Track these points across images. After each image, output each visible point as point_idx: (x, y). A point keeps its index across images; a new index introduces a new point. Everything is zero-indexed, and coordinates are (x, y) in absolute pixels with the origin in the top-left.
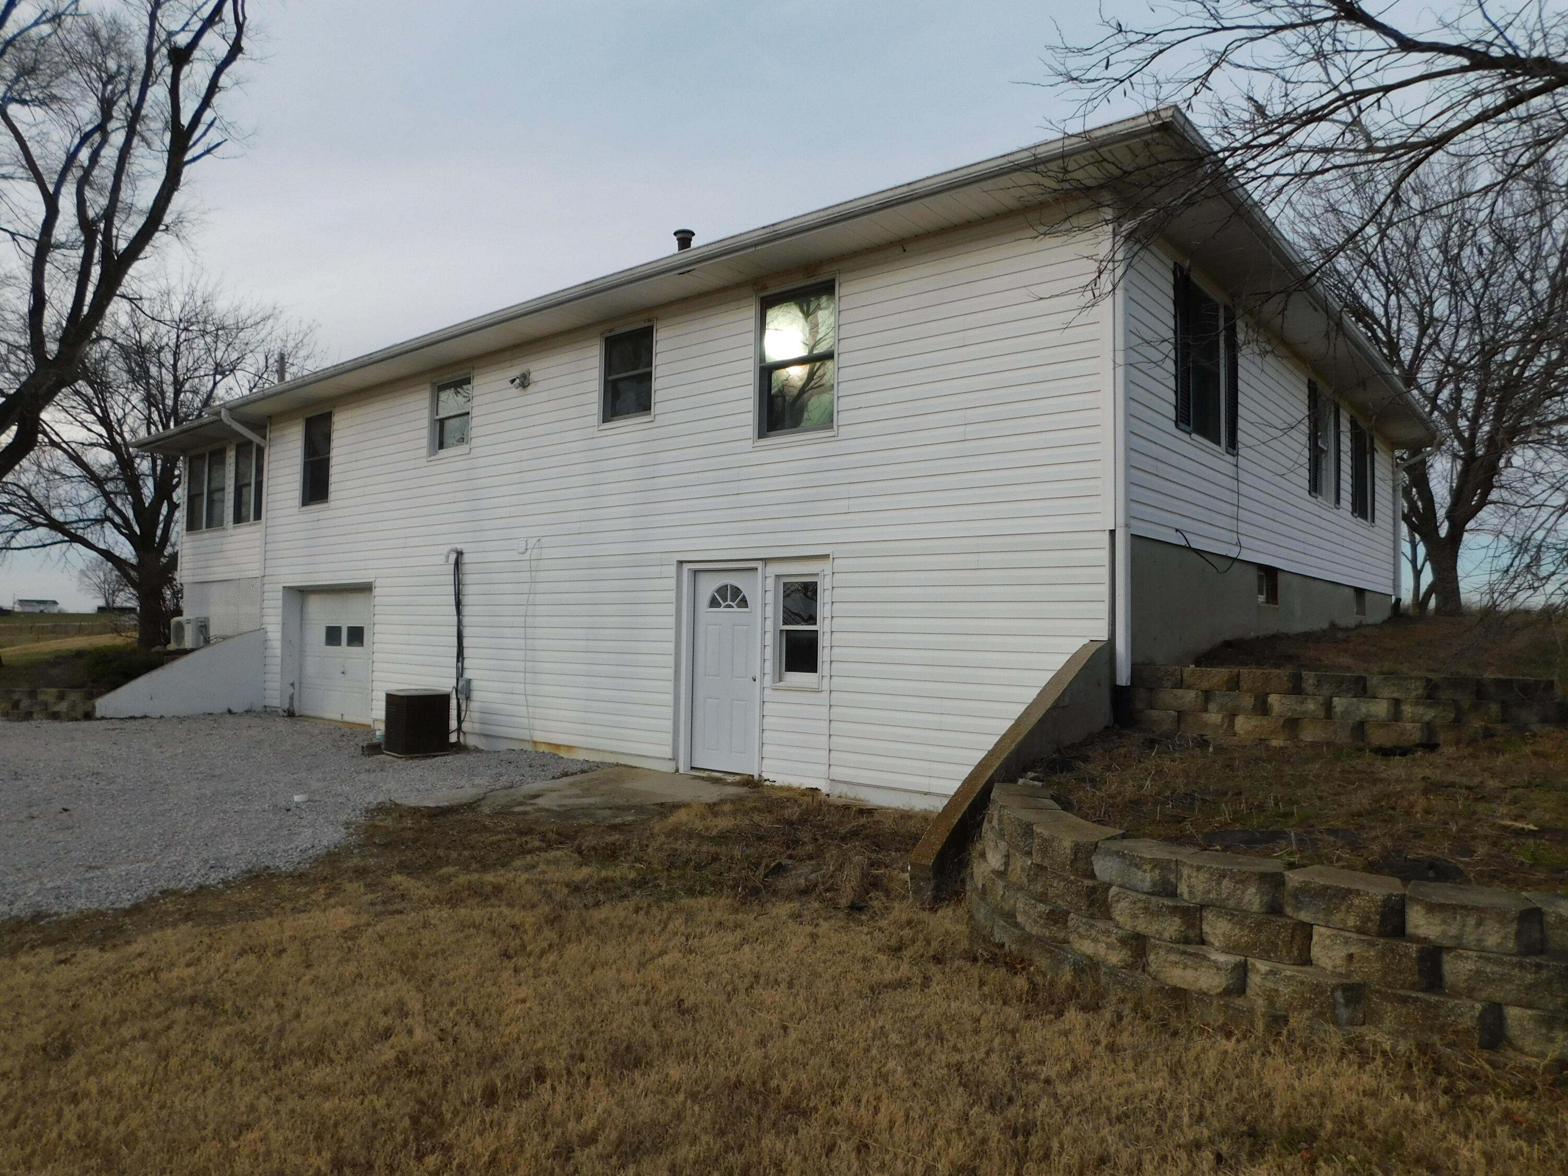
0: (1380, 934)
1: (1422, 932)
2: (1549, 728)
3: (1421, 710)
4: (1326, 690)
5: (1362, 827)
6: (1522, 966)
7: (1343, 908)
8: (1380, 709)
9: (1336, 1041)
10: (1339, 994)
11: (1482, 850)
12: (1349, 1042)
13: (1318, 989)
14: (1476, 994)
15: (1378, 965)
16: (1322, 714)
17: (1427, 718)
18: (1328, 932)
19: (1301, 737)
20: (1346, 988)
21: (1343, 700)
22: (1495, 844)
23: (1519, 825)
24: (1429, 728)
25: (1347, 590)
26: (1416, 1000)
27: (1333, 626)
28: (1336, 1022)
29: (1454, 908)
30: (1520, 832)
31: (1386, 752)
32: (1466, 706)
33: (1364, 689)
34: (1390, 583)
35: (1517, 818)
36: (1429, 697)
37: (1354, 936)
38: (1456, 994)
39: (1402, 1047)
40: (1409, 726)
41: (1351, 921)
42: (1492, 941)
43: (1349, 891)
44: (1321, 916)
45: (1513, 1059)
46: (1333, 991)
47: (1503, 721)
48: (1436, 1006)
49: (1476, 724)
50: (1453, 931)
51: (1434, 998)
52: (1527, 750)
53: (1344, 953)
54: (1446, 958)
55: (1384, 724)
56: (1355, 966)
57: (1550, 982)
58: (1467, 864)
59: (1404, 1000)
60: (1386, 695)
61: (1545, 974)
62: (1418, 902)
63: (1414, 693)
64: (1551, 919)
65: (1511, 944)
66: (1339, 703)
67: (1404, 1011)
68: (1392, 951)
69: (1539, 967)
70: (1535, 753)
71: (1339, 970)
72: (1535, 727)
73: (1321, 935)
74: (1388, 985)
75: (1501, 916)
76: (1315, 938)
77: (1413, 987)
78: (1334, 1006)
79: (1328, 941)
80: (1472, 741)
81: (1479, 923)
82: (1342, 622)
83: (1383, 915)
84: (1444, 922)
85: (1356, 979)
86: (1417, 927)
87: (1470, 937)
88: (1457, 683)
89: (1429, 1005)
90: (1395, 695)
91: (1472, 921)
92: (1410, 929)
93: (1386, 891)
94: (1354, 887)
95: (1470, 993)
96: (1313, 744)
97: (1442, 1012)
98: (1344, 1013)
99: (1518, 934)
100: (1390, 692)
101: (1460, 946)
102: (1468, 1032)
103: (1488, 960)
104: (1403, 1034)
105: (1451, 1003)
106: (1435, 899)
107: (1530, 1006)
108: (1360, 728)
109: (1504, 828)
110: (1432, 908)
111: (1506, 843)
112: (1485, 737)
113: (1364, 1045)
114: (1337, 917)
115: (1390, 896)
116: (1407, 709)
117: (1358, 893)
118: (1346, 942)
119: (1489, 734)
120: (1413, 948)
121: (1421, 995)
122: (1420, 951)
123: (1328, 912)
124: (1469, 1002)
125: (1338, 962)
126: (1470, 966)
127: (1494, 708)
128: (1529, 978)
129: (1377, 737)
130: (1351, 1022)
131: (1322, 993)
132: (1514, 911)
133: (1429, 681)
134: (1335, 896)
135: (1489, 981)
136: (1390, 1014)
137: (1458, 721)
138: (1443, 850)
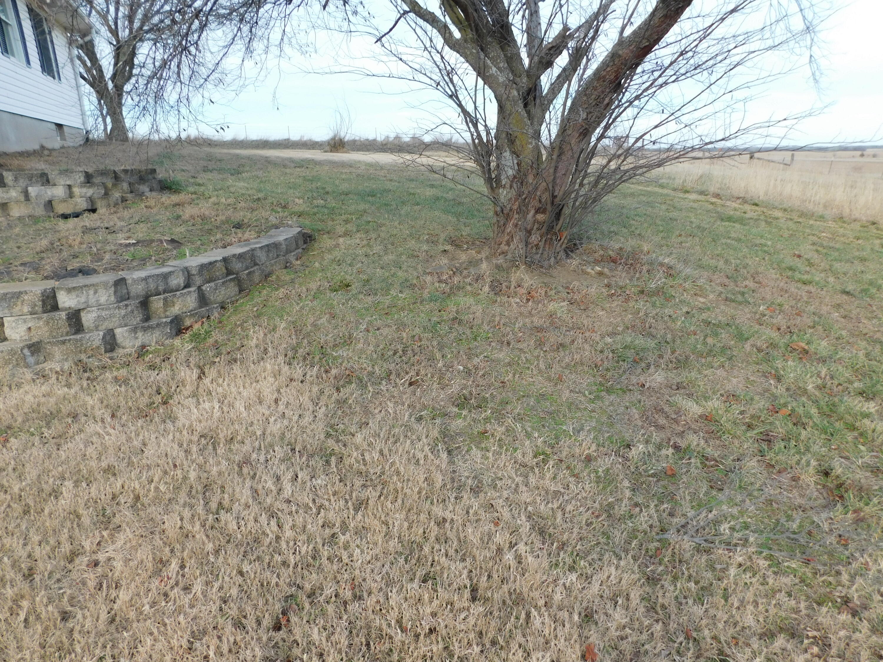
0: (44, 312)
1: (67, 305)
2: (154, 194)
3: (84, 190)
4: (22, 183)
5: (43, 258)
6: (119, 308)
7: (19, 303)
8: (59, 191)
9: (29, 376)
10: (26, 352)
11: (107, 257)
12: (37, 374)
13: (12, 353)
14: (100, 328)
15: (46, 329)
16: (22, 198)
17: (89, 195)
18: (13, 319)
19: (11, 214)
20: (29, 347)
21: (35, 188)
22: (115, 253)
23: (128, 242)
24: (91, 200)
25: (49, 124)
26: (69, 340)
27: (43, 147)
28: (27, 366)
29: (81, 287)
30: (129, 245)
31: (65, 217)
32: (110, 185)
33: (48, 181)
34: (81, 121)
35: (129, 238)
36: (88, 182)
37: (29, 317)
38: (91, 331)
39: (66, 367)
40: (79, 200)
41: (26, 309)
42: (103, 300)
43: (20, 293)
44: (6, 311)
45: (120, 352)
46: (21, 351)
47: (131, 192)
48: (81, 340)
49: (116, 195)
50: (83, 300)
51: (78, 337)
52: (143, 205)
53: (25, 327)
54: (82, 314)
55: (64, 201)
56: (33, 332)
57: (132, 312)
58: (99, 266)
59: (64, 342)
60: (62, 183)
61: (129, 308)
62: (62, 289)
63: (79, 181)
64: (129, 282)
65: (113, 298)
66: (33, 191)
67: (65, 348)
68: (52, 319)
69: (127, 306)
70: (146, 207)
71: (24, 338)
72: (148, 194)
73: (9, 322)
74: (54, 337)
75: (105, 285)
76: (6, 325)
77: (67, 334)
78: (25, 358)
79: (14, 324)
80: (116, 204)
81: (96, 292)
82: (49, 145)
83: (43, 301)
84: (77, 296)
85: (35, 340)
86: (64, 302)
87: (92, 300)
88: (103, 173)
89: (76, 340)
90: (68, 183)
91: (91, 292)
92: (60, 305)
93: (43, 288)
94: (22, 290)
95: (97, 328)
96: (20, 218)
97: (84, 342)
98: (31, 360)
99: (115, 292)
100: (63, 181)
101: (88, 306)
102: (98, 348)
103: (103, 309)
104: (66, 360)
105: (88, 336)
106: (70, 286)
107: (126, 326)
108: (49, 205)
109: (121, 244)
110: (70, 290)
111: (120, 251)
112: (122, 202)
113: (46, 373)
114: (16, 310)
115: (45, 290)
116: (76, 190)
117: (26, 293)
118: (25, 321)
119: (124, 200)
120: (63, 315)
121: (72, 337)
122: (68, 315)
123: (10, 307)
124: (96, 333)
125: (23, 334)
126: (94, 315)
127: (125, 186)
128: (123, 312)
129: (61, 209)
130: (37, 363)
131: (15, 354)
132: (111, 282)
133: (86, 173)
134: (13, 297)
135: (105, 319)
136: (57, 352)
137: (106, 194)
138: (87, 261)
